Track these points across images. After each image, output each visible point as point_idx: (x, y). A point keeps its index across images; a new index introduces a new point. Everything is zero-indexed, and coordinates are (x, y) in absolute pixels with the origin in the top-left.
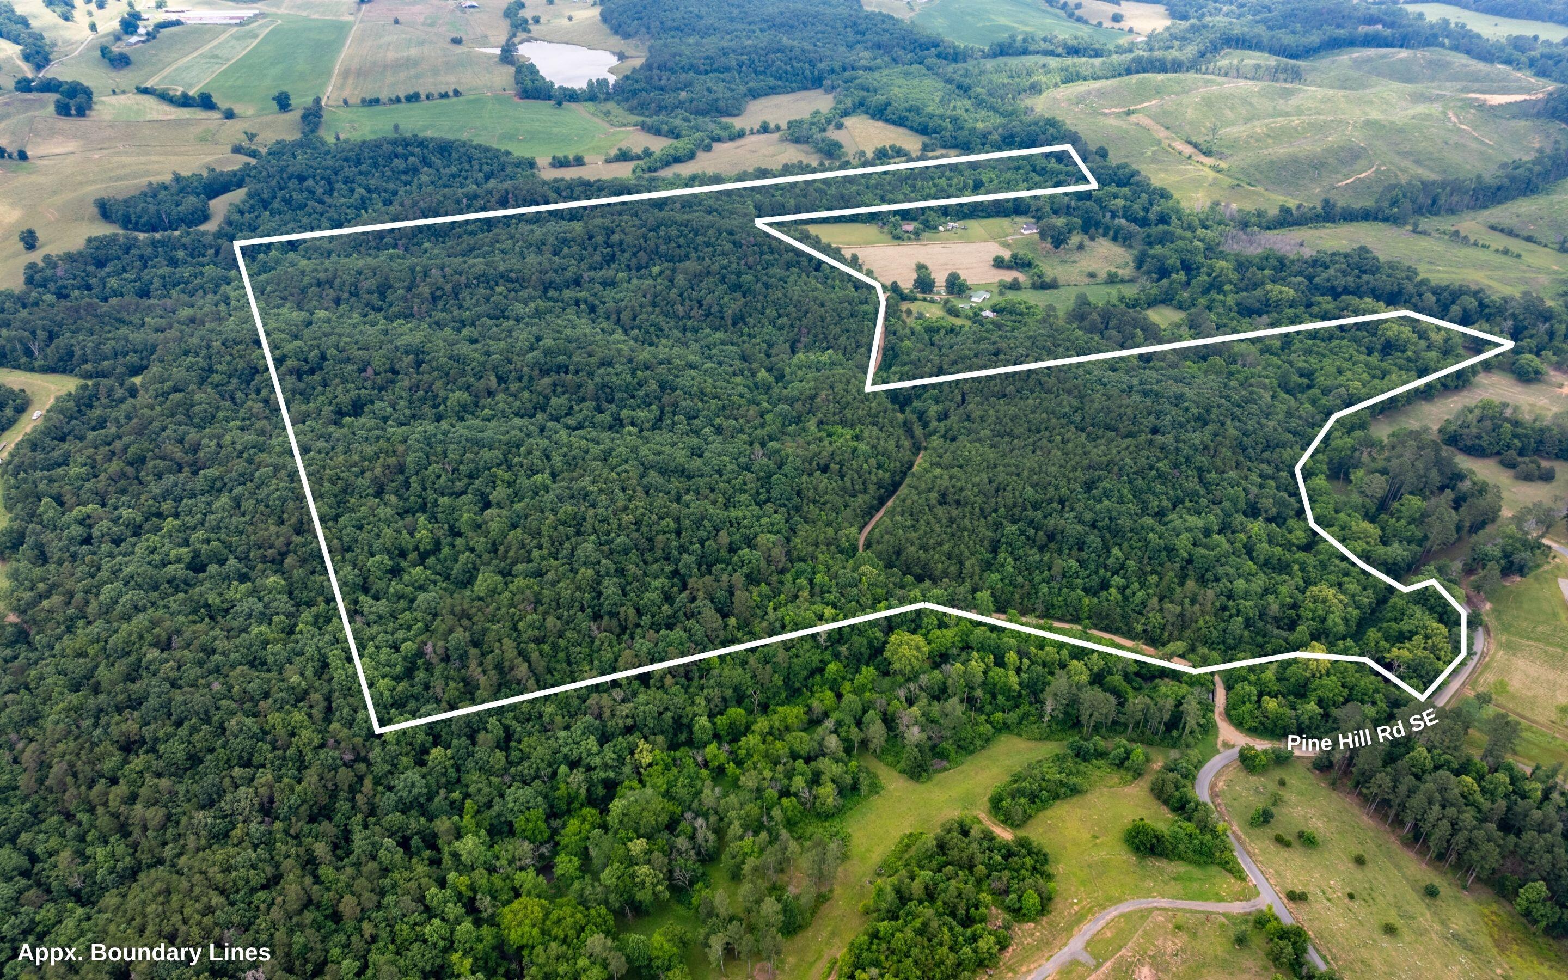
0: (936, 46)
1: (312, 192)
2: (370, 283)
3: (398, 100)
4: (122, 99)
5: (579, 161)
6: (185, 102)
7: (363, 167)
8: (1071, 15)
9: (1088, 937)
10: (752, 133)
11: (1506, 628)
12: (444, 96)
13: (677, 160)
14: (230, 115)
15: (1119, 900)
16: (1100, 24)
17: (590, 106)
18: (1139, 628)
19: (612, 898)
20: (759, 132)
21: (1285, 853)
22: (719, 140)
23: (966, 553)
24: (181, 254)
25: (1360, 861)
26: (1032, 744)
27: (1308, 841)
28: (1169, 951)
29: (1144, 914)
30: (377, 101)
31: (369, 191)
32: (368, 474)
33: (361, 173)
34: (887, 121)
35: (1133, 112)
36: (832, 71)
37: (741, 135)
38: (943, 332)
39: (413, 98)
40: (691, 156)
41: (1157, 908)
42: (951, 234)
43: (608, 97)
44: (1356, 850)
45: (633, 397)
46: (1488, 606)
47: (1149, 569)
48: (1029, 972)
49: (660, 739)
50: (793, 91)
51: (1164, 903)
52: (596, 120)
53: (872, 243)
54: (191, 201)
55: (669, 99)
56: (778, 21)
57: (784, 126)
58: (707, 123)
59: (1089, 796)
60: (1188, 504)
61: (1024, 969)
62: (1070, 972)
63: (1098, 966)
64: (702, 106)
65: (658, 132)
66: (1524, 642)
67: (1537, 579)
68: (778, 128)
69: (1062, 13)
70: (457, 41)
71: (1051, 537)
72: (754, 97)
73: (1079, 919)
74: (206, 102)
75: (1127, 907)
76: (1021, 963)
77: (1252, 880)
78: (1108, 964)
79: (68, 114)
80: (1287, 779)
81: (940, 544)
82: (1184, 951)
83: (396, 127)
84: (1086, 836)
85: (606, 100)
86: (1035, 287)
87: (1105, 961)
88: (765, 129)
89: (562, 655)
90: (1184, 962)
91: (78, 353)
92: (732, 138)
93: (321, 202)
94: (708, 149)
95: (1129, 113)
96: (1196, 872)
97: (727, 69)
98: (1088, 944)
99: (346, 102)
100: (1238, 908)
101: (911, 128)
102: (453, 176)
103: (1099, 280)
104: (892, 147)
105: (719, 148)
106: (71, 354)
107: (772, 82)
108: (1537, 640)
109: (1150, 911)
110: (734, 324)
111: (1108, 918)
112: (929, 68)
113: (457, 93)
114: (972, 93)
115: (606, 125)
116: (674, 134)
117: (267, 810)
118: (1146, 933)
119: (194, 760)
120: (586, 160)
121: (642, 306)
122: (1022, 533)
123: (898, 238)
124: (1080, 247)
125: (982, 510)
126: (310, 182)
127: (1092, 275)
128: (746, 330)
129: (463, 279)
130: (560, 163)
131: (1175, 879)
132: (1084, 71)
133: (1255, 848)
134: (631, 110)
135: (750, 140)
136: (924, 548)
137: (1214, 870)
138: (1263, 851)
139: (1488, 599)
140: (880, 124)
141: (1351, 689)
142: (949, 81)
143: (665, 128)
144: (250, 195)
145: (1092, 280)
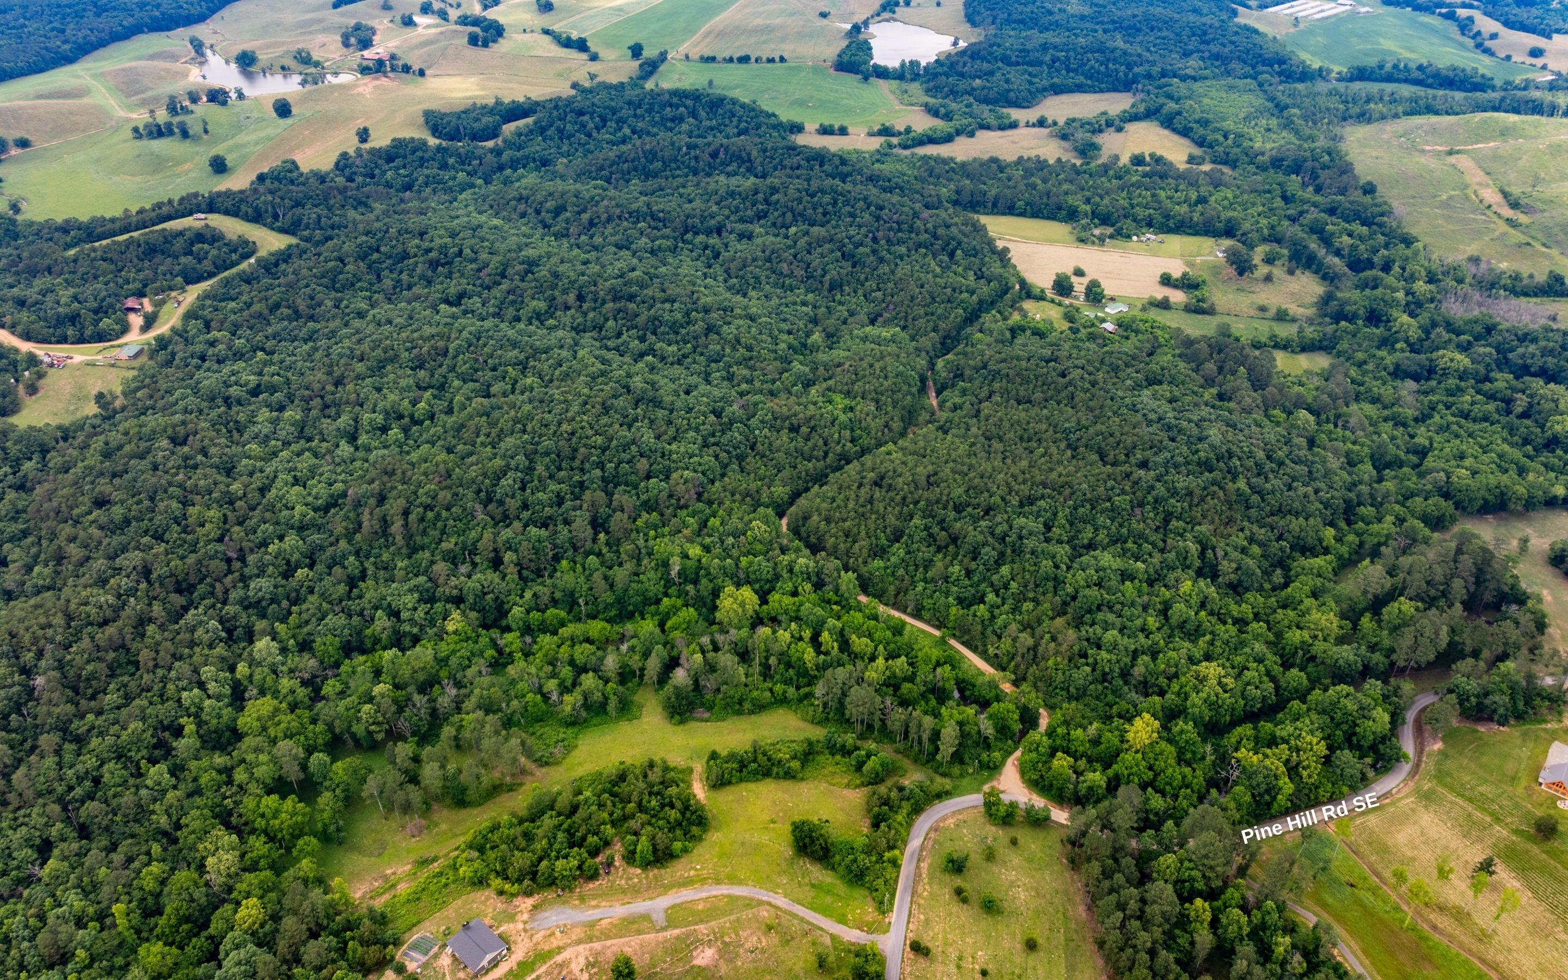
0: (1281, 62)
1: (584, 126)
2: (550, 204)
3: (731, 60)
4: (527, 37)
5: (843, 131)
6: (567, 43)
7: (639, 111)
8: (1478, 46)
9: (678, 901)
10: (1027, 125)
11: (1441, 776)
12: (771, 61)
13: (932, 140)
14: (594, 58)
15: (740, 882)
16: (1508, 58)
17: (894, 84)
18: (991, 651)
19: (337, 723)
20: (1034, 125)
21: (956, 907)
22: (988, 127)
23: (863, 534)
24: (451, 161)
25: (1031, 945)
26: (803, 725)
27: (990, 907)
28: (748, 945)
29: (751, 903)
30: (712, 59)
31: (634, 132)
32: (415, 351)
33: (635, 116)
34: (1174, 130)
35: (1458, 152)
36: (1149, 76)
37: (1014, 125)
38: (1028, 332)
39: (744, 59)
40: (948, 139)
41: (770, 904)
42: (1143, 246)
43: (916, 77)
44: (1039, 936)
45: (677, 333)
46: (1438, 746)
47: (1031, 595)
48: (597, 906)
49: (473, 615)
50: (1101, 91)
51: (781, 901)
52: (892, 97)
53: (1050, 241)
54: (487, 120)
55: (963, 85)
56: (1126, 23)
57: (1061, 122)
58: (984, 112)
59: (803, 785)
60: (1130, 545)
61: (593, 903)
62: (633, 922)
63: (664, 929)
64: (992, 95)
65: (935, 113)
66: (1451, 797)
67: (1525, 734)
68: (1055, 123)
69: (1470, 43)
70: (824, 15)
71: (954, 540)
72: (1056, 93)
73: (687, 883)
74: (581, 45)
75: (738, 891)
76: (595, 897)
77: (893, 917)
78: (676, 932)
79: (476, 45)
80: (1021, 840)
81: (844, 520)
82: (763, 951)
83: (711, 82)
84: (766, 817)
85: (913, 80)
86: (1188, 309)
87: (676, 927)
88: (1041, 123)
89: (439, 524)
90: (754, 961)
91: (305, 221)
92: (1002, 128)
93: (589, 135)
94: (971, 135)
95: (1450, 153)
96: (841, 888)
97: (1039, 63)
98: (673, 907)
99: (687, 57)
100: (852, 935)
101: (1193, 140)
102: (712, 129)
103: (1267, 315)
104: (1152, 155)
105: (982, 135)
106: (300, 221)
107: (1081, 79)
108: (1470, 800)
109: (761, 903)
110: (831, 289)
111: (714, 893)
112: (1260, 85)
113: (782, 59)
114: (1285, 113)
115: (896, 102)
116: (948, 117)
117: (146, 572)
118: (738, 920)
119: (127, 522)
120: (850, 130)
121: (754, 260)
122: (927, 528)
123: (1082, 240)
124: (1268, 278)
125: (904, 499)
126: (586, 118)
127: (1263, 309)
128: (838, 297)
129: (618, 211)
130: (825, 131)
131: (813, 886)
132: (1438, 105)
133: (925, 890)
134: (927, 91)
135: (1022, 132)
136: (828, 520)
137: (860, 893)
138: (932, 896)
139: (1443, 739)
140: (1166, 132)
141: (1156, 775)
142: (1272, 99)
143: (942, 110)
144: (535, 123)
145: (1261, 314)
